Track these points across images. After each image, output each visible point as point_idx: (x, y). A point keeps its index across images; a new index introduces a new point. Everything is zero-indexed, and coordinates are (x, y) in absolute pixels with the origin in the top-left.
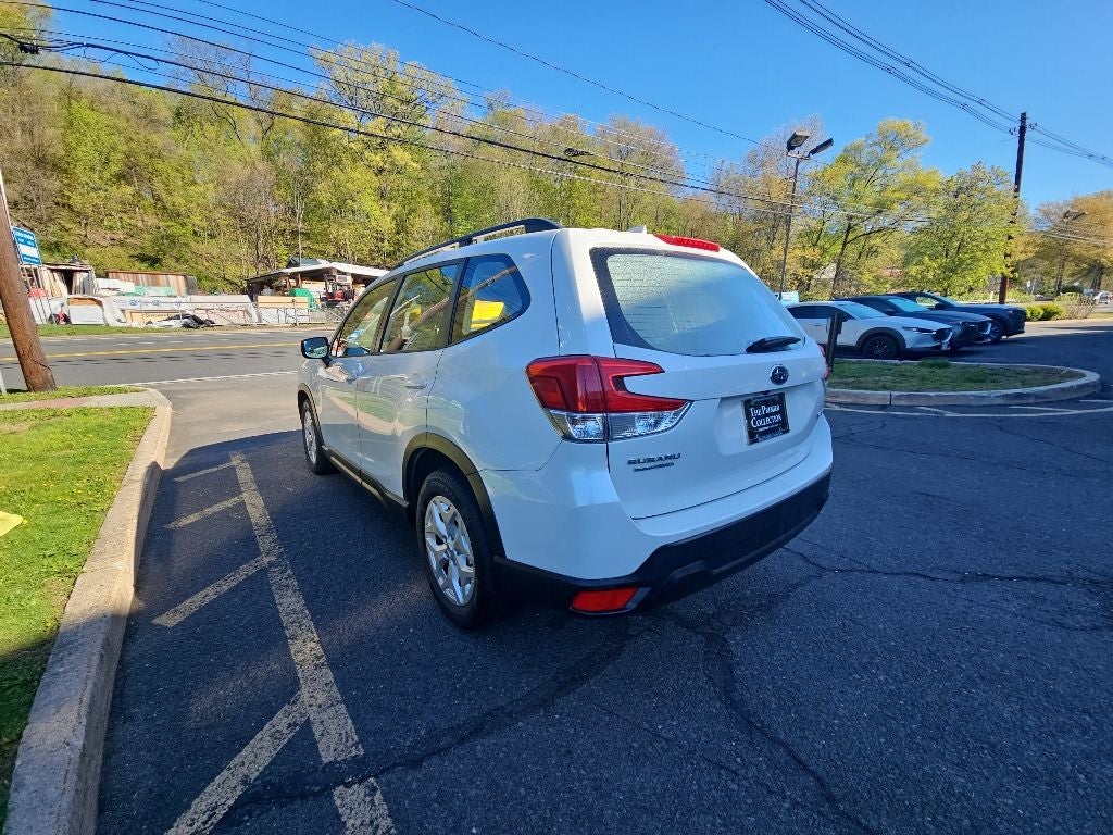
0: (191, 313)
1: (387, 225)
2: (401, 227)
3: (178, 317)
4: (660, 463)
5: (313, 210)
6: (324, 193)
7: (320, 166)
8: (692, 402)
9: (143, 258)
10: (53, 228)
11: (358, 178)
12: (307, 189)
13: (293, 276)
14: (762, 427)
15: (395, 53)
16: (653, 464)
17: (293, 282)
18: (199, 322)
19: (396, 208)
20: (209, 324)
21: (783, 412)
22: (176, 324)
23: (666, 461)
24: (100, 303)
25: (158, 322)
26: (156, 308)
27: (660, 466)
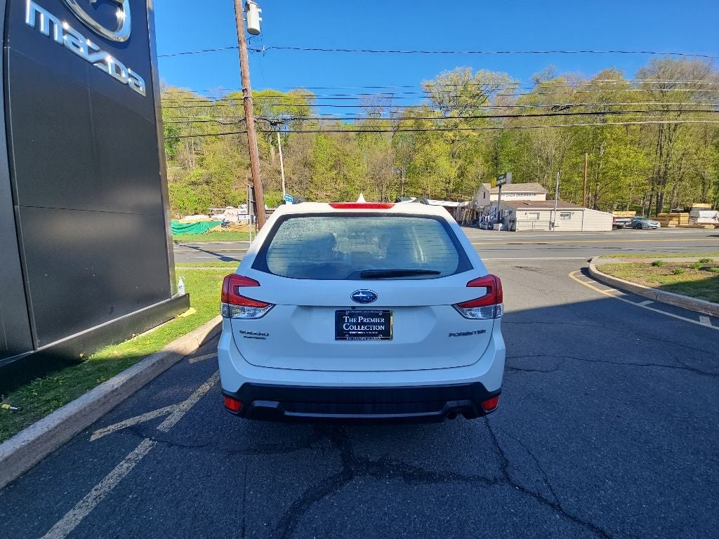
1: (453, 173)
2: (462, 174)
4: (256, 336)
5: (411, 170)
6: (419, 160)
7: (418, 146)
8: (275, 305)
10: (307, 192)
11: (439, 148)
12: (410, 158)
14: (354, 331)
15: (469, 70)
16: (251, 336)
19: (460, 162)
21: (387, 323)
23: (261, 336)
27: (257, 338)
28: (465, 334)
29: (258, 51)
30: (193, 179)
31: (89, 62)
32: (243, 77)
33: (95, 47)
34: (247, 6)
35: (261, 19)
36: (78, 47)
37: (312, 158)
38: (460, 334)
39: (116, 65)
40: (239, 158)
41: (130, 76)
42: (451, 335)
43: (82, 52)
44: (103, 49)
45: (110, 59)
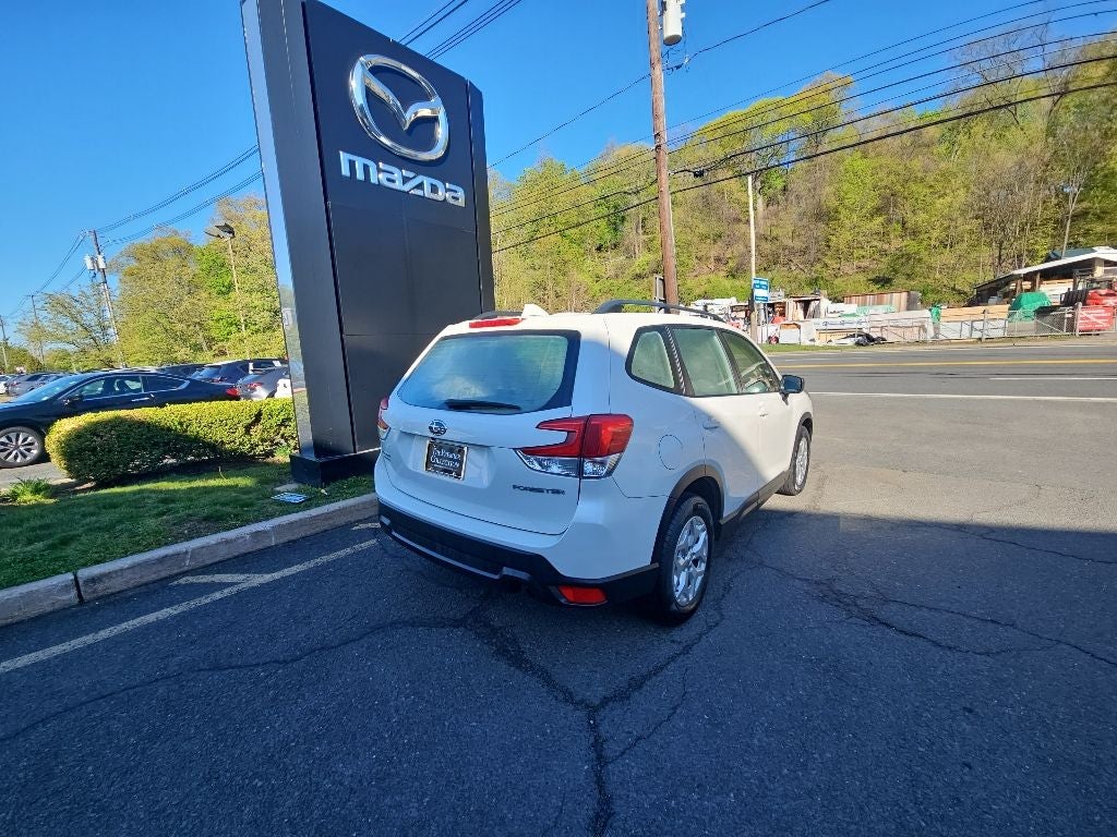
0: (865, 331)
3: (853, 336)
9: (876, 281)
10: (818, 266)
13: (1029, 277)
14: (438, 464)
17: (1027, 285)
18: (870, 339)
20: (881, 341)
21: (461, 461)
22: (850, 342)
24: (799, 327)
25: (836, 340)
26: (841, 327)
28: (532, 490)
29: (678, 67)
30: (638, 272)
31: (404, 192)
32: (656, 117)
33: (411, 175)
34: (663, 6)
35: (683, 15)
36: (393, 181)
37: (833, 203)
38: (525, 489)
39: (432, 185)
40: (703, 229)
41: (447, 190)
42: (514, 487)
43: (398, 185)
44: (418, 174)
45: (427, 181)
